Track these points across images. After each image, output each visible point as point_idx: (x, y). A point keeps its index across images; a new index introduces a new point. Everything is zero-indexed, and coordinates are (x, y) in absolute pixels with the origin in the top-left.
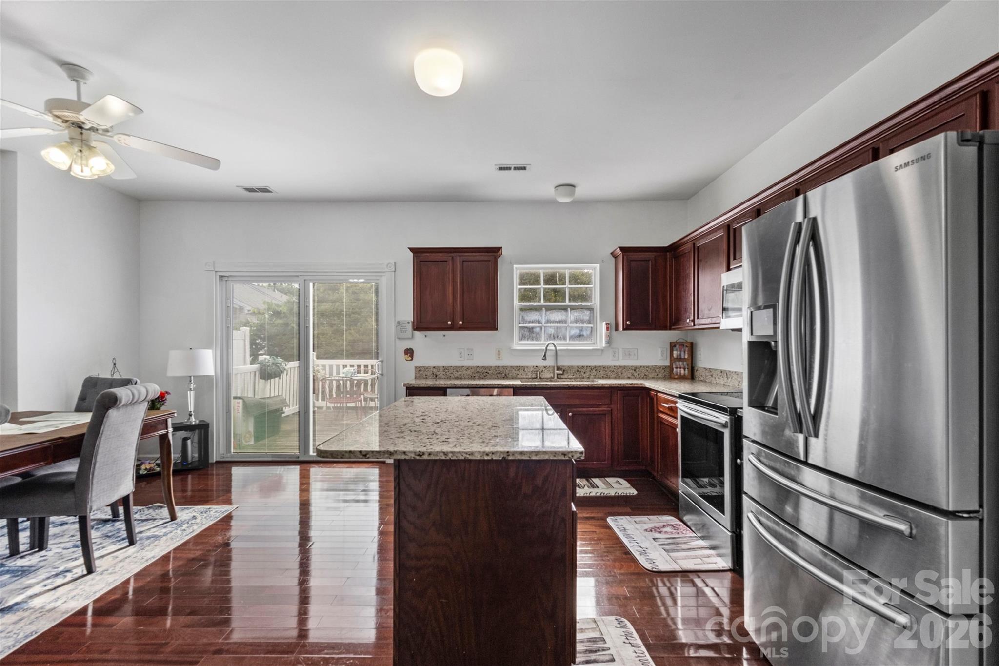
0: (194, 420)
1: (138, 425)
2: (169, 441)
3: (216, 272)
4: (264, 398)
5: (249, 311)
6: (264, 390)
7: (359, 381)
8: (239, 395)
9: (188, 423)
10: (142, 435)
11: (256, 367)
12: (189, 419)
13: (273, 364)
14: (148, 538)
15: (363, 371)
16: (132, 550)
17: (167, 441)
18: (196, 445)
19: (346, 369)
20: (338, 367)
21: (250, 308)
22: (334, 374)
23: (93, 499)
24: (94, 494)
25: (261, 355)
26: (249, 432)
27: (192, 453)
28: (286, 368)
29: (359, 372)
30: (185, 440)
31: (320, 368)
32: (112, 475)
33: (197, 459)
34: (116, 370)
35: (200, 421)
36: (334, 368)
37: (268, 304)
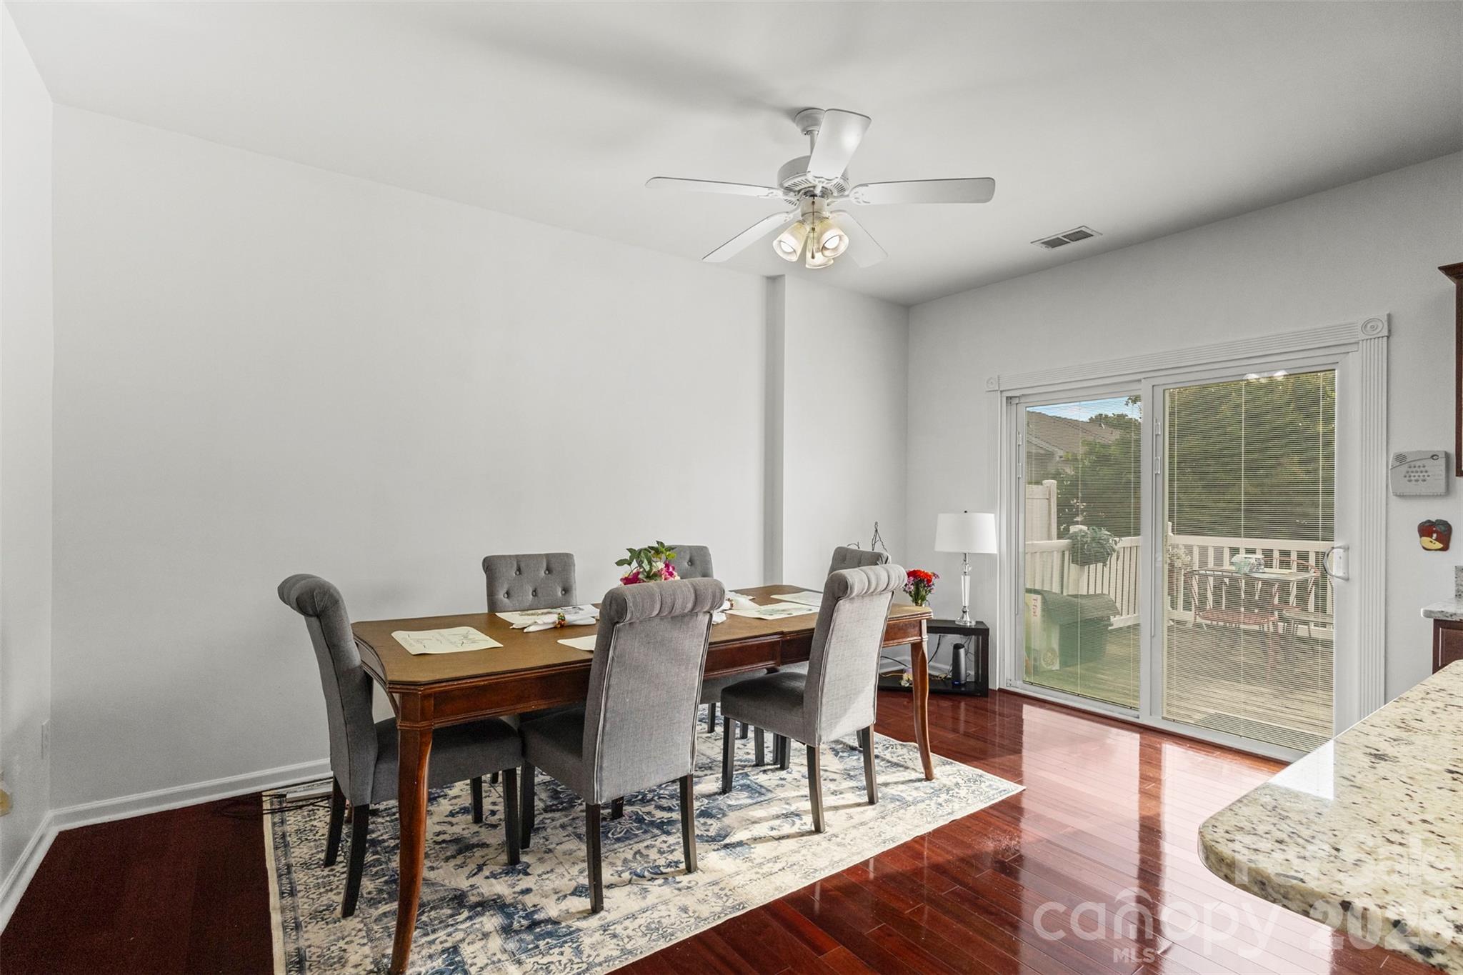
0: (969, 620)
1: (879, 628)
2: (923, 654)
3: (1001, 392)
4: (1076, 596)
5: (1061, 457)
6: (1078, 581)
7: (1268, 583)
8: (1037, 587)
9: (961, 624)
10: (885, 641)
11: (1065, 542)
12: (963, 618)
13: (1093, 539)
14: (893, 799)
15: (1276, 562)
16: (870, 811)
17: (921, 652)
18: (972, 658)
19: (1236, 558)
20: (1219, 551)
21: (1061, 453)
22: (1211, 564)
23: (823, 725)
24: (823, 719)
25: (1077, 523)
26: (1052, 650)
27: (967, 669)
28: (1116, 547)
29: (1269, 564)
30: (957, 647)
31: (1181, 552)
32: (847, 696)
33: (973, 680)
34: (878, 538)
35: (977, 622)
36: (1211, 553)
37: (1089, 444)
